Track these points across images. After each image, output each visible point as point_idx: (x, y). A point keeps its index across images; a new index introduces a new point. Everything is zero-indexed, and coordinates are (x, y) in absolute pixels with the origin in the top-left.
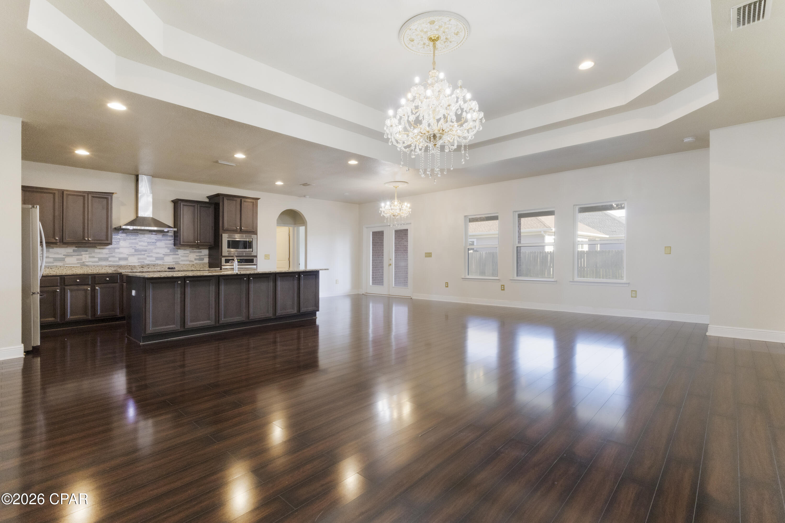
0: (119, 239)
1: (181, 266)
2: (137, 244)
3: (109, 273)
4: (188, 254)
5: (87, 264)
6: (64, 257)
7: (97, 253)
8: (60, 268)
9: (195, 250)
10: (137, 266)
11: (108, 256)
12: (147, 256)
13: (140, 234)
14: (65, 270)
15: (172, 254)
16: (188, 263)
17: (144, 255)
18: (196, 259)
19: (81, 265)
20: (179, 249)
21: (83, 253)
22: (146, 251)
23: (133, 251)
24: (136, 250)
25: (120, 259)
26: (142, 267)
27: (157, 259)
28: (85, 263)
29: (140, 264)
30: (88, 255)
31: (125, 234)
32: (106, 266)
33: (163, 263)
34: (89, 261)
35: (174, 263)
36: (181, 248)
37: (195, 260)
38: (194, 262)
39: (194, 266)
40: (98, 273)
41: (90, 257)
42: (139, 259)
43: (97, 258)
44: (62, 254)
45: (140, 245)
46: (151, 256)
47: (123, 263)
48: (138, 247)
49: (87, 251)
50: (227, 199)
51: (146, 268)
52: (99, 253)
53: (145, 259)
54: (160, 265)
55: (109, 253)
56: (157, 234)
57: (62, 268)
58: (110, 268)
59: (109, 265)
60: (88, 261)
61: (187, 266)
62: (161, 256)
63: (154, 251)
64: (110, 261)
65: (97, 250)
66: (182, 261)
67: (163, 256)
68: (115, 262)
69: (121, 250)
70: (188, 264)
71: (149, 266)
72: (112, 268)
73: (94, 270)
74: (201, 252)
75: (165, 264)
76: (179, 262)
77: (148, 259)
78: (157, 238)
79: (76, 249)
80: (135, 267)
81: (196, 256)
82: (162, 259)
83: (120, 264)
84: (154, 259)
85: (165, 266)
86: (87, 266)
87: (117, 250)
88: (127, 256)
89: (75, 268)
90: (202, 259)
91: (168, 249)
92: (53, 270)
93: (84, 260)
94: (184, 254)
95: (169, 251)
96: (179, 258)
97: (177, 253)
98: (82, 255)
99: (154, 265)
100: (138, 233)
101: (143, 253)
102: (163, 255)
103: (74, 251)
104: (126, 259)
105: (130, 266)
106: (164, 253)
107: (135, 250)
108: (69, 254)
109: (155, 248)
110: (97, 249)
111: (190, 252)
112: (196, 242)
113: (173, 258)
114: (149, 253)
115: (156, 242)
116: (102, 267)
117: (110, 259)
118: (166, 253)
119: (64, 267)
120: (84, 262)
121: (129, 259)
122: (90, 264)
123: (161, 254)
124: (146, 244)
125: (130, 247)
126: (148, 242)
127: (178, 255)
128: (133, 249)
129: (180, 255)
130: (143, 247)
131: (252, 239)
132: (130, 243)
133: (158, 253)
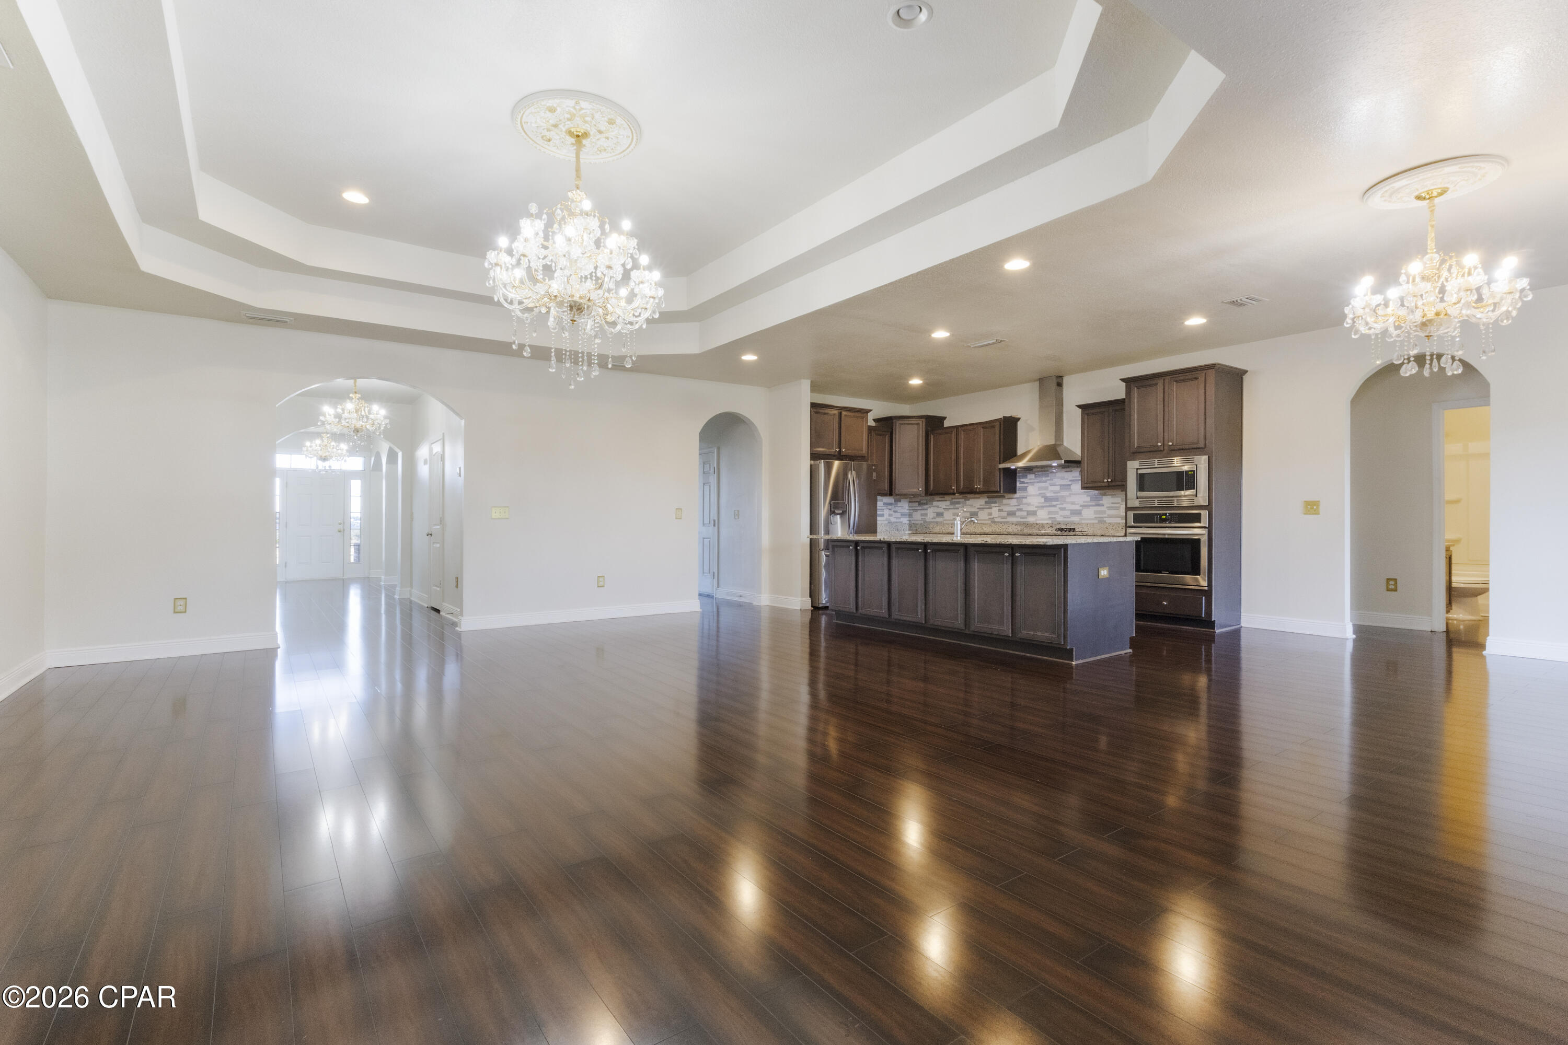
0: (1027, 483)
2: (1046, 488)
4: (1119, 503)
5: (996, 520)
6: (978, 510)
10: (1046, 525)
11: (1016, 510)
12: (1060, 508)
15: (1094, 504)
17: (1056, 506)
20: (1105, 495)
21: (993, 505)
22: (1056, 499)
23: (1043, 500)
24: (1047, 499)
29: (1050, 522)
30: (997, 508)
33: (1081, 519)
34: (999, 517)
35: (1097, 522)
36: (1107, 493)
41: (1000, 511)
42: (1049, 513)
43: (1005, 511)
47: (1031, 519)
48: (1049, 494)
49: (995, 502)
50: (1138, 387)
52: (1008, 505)
53: (1057, 513)
55: (1016, 504)
56: (1071, 471)
58: (1016, 527)
62: (1078, 507)
63: (1068, 500)
64: (1018, 517)
65: (1005, 501)
66: (1110, 517)
67: (1081, 508)
68: (1022, 518)
69: (1029, 500)
70: (1117, 523)
75: (1083, 522)
76: (1105, 519)
77: (1061, 513)
78: (1073, 477)
79: (987, 500)
82: (1078, 513)
83: (1028, 521)
84: (1068, 513)
85: (1081, 526)
86: (995, 522)
87: (1024, 501)
88: (1036, 509)
92: (968, 527)
93: (994, 515)
94: (1112, 503)
96: (1104, 512)
97: (1101, 502)
98: (991, 508)
100: (1048, 471)
101: (1054, 503)
102: (1081, 506)
103: (986, 502)
106: (1082, 503)
109: (1070, 495)
112: (1106, 480)
113: (1096, 512)
114: (1062, 504)
115: (1070, 485)
118: (1084, 502)
121: (1038, 514)
122: (1000, 520)
123: (1078, 504)
124: (1058, 488)
125: (1040, 494)
126: (1061, 485)
127: (1103, 506)
128: (1042, 497)
129: (1105, 506)
130: (1054, 493)
131: (1196, 465)
132: (1040, 489)
133: (1073, 503)
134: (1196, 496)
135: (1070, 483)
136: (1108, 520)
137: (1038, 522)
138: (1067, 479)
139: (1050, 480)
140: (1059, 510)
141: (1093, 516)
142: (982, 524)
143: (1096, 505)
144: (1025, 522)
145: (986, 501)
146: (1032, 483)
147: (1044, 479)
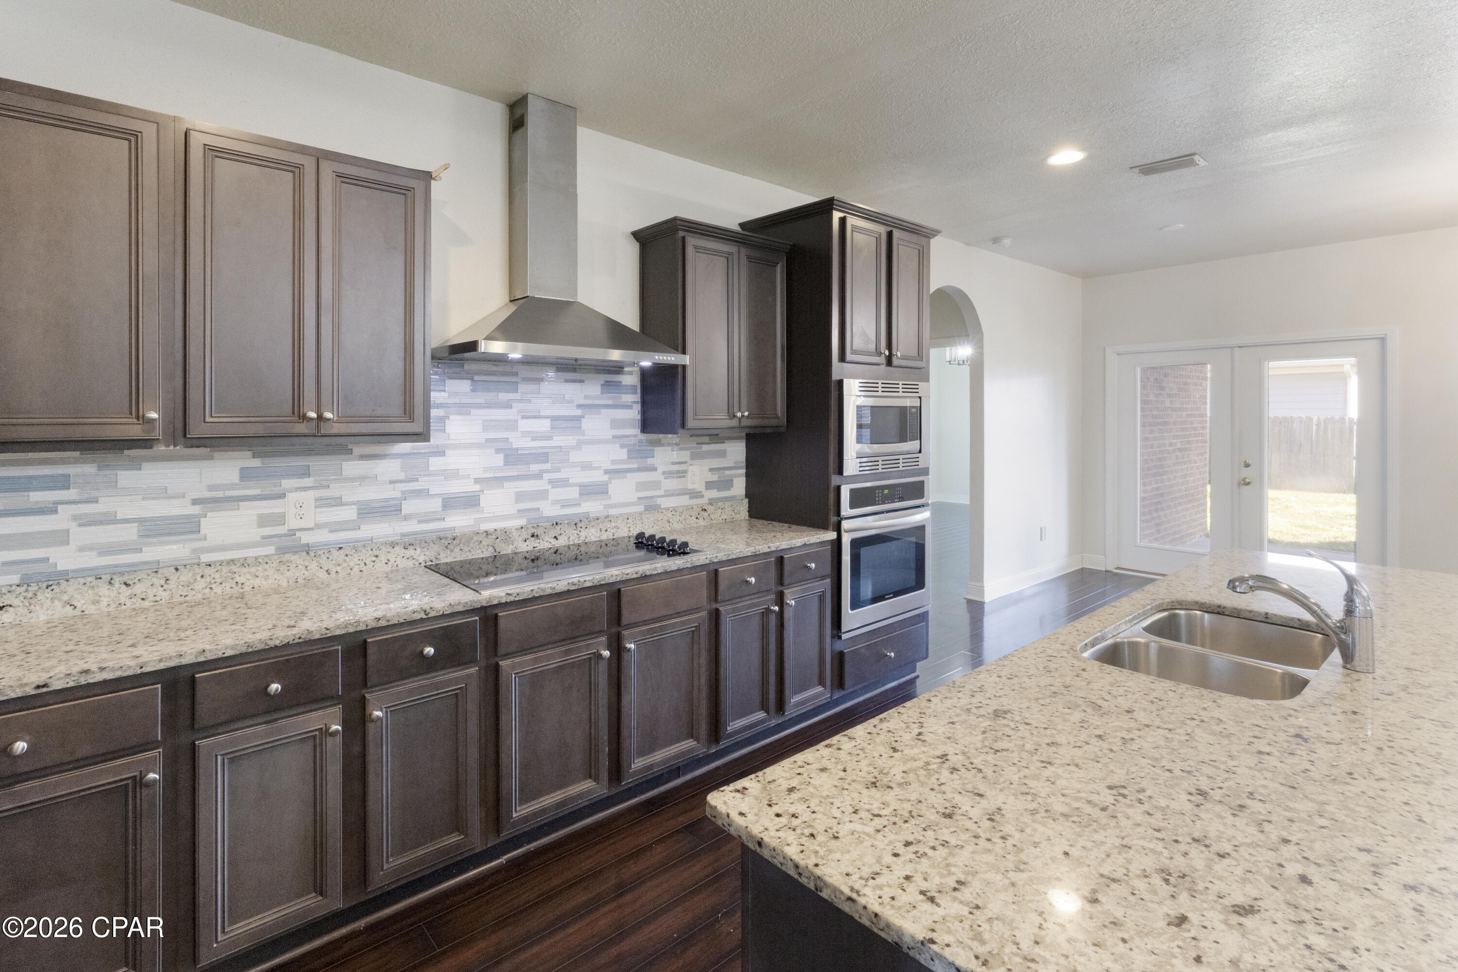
1: (666, 518)
2: (512, 425)
3: (432, 614)
4: (685, 463)
5: (306, 538)
6: (196, 510)
7: (352, 479)
8: (173, 578)
9: (705, 448)
10: (515, 534)
11: (397, 494)
12: (551, 482)
13: (526, 380)
14: (200, 584)
15: (635, 466)
16: (685, 500)
17: (538, 476)
18: (709, 485)
19: (283, 550)
20: (659, 443)
21: (287, 483)
22: (543, 457)
23: (499, 460)
24: (512, 457)
25: (450, 503)
26: (533, 536)
27: (589, 491)
28: (298, 534)
29: (523, 522)
30: (311, 495)
31: (469, 382)
32: (393, 545)
33: (607, 507)
34: (319, 526)
35: (641, 508)
36: (663, 441)
37: (707, 489)
38: (702, 496)
39: (705, 514)
40: (383, 623)
41: (323, 503)
43: (352, 504)
44: (184, 496)
45: (525, 434)
46: (564, 483)
47: (459, 521)
48: (520, 443)
49: (306, 473)
51: (547, 539)
52: (362, 479)
53: (542, 495)
54: (597, 519)
55: (402, 476)
56: (582, 381)
57: (185, 576)
58: (410, 552)
59: (403, 535)
60: (312, 525)
61: (683, 517)
62: (598, 477)
63: (576, 457)
64: (407, 518)
65: (352, 467)
66: (668, 494)
67: (606, 478)
68: (428, 521)
69: (452, 460)
71: (558, 527)
72: (419, 551)
73: (339, 569)
74: (722, 454)
75: (613, 512)
76: (659, 501)
77: (556, 494)
78: (586, 397)
79: (256, 463)
80: (505, 535)
81: (711, 470)
82: (601, 491)
83: (450, 529)
84: (573, 493)
85: (613, 524)
86: (307, 549)
88: (477, 487)
89: (253, 570)
90: (726, 484)
91: (622, 446)
92: (138, 589)
93: (293, 523)
94: (673, 463)
95: (623, 454)
96: (656, 485)
97: (650, 461)
98: (282, 496)
99: (577, 520)
100: (516, 374)
101: (535, 468)
102: (607, 472)
103: (246, 475)
104: (471, 502)
105: (487, 533)
107: (506, 456)
108: (220, 494)
109: (579, 445)
110: (353, 460)
111: (694, 457)
112: (739, 414)
113: (640, 486)
114: (557, 470)
115: (579, 419)
116: (377, 553)
117: (407, 507)
118: (614, 462)
119: (198, 570)
120: (292, 533)
121: (484, 500)
122: (323, 536)
123: (599, 468)
124: (544, 425)
125: (488, 441)
126: (554, 419)
127: (655, 469)
128: (498, 451)
129: (660, 471)
130: (534, 439)
131: (920, 398)
132: (487, 426)
133: (587, 466)
134: (920, 452)
135: (579, 412)
136: (665, 503)
137: (484, 527)
138: (571, 402)
139: (521, 401)
140: (549, 487)
141: (633, 496)
142: (233, 561)
143: (639, 470)
144: (444, 530)
145: (242, 470)
146: (464, 409)
147: (503, 396)
